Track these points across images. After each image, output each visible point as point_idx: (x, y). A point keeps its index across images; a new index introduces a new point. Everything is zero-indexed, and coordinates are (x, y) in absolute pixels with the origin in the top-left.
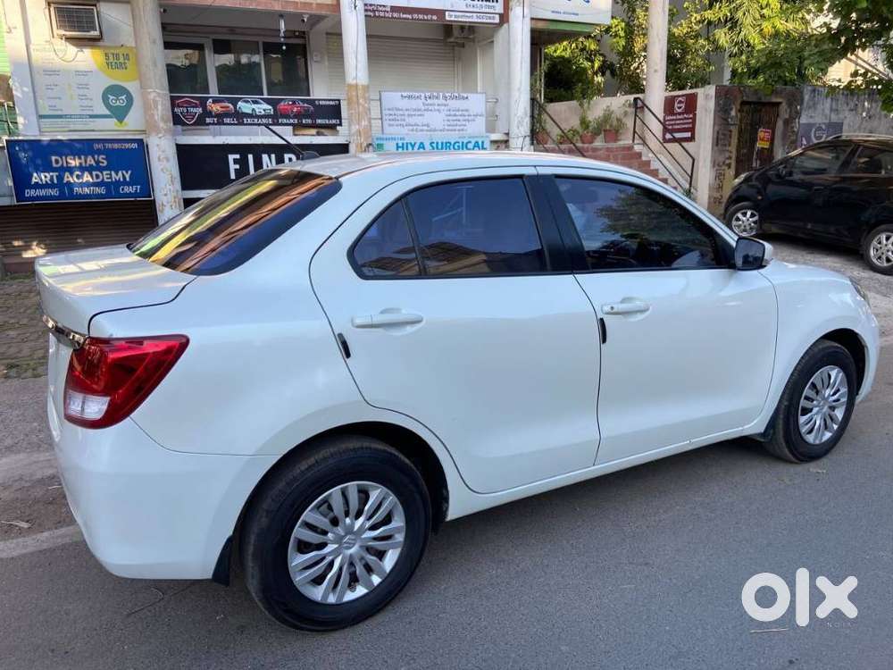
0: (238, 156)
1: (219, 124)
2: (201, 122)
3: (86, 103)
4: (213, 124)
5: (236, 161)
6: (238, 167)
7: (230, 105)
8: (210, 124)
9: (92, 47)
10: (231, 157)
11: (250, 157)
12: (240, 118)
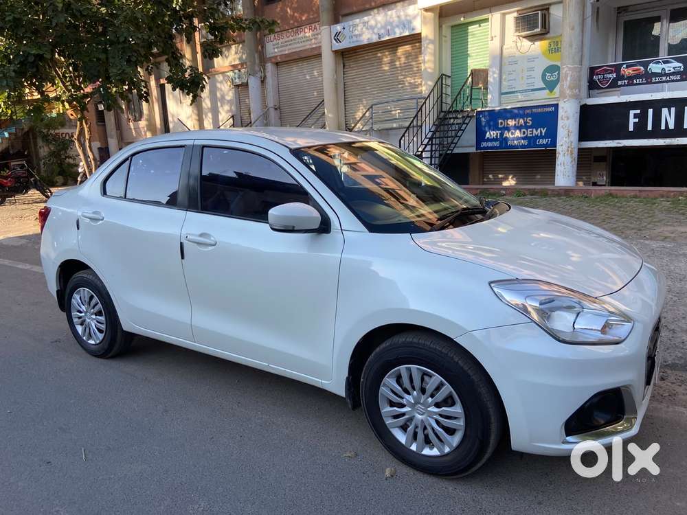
0: (638, 111)
1: (629, 85)
2: (614, 85)
3: (530, 81)
4: (625, 85)
5: (636, 116)
6: (637, 120)
7: (642, 68)
8: (621, 86)
9: (541, 40)
10: (632, 113)
11: (650, 111)
12: (649, 78)
